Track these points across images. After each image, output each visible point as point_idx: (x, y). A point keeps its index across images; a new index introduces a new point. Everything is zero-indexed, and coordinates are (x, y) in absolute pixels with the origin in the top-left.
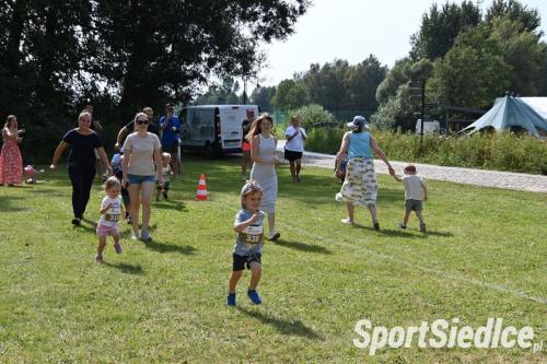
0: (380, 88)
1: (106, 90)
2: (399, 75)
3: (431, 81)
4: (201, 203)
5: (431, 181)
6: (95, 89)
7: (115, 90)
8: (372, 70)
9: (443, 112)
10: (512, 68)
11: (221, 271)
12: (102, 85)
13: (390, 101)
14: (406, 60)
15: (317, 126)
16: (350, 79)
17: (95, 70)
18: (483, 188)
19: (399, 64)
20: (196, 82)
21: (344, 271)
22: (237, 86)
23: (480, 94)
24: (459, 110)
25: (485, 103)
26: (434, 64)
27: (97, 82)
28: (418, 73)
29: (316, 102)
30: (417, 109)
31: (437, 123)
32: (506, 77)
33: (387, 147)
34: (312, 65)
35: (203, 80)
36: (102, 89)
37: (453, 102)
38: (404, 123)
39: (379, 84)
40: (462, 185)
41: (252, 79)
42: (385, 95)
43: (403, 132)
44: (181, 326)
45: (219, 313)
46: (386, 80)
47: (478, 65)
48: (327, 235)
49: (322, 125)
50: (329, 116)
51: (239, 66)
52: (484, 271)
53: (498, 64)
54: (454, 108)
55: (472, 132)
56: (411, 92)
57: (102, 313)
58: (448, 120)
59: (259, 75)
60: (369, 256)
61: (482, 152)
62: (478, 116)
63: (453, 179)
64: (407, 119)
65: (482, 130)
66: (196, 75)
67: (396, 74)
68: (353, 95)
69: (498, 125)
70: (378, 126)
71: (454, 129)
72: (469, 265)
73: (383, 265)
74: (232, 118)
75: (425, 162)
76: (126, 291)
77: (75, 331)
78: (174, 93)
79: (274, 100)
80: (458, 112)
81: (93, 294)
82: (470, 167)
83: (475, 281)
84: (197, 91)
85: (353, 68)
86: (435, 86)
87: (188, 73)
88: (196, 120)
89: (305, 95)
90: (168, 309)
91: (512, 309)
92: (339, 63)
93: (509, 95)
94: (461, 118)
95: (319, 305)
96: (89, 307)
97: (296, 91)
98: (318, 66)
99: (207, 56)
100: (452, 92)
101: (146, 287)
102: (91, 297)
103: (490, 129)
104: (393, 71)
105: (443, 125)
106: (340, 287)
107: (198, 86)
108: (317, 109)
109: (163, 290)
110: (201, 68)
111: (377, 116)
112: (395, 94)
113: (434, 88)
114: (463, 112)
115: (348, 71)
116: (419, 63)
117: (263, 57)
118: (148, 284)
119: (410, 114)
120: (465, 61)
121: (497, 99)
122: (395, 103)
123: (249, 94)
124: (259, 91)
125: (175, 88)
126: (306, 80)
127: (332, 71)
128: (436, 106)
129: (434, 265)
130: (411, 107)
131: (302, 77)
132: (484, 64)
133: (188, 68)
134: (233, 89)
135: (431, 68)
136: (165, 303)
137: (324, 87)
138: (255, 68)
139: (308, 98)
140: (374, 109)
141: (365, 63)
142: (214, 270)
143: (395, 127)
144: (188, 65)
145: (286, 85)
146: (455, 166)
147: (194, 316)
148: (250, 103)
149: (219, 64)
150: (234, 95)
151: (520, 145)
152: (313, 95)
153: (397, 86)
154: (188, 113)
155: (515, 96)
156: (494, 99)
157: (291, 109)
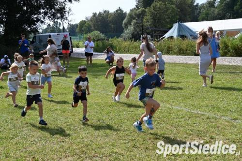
0: (124, 22)
2: (131, 17)
3: (146, 17)
7: (1, 29)
8: (120, 14)
9: (152, 31)
10: (179, 10)
11: (53, 111)
13: (129, 27)
14: (134, 9)
15: (97, 41)
16: (111, 19)
18: (170, 63)
19: (132, 11)
20: (39, 23)
21: (110, 106)
22: (60, 24)
23: (167, 22)
25: (169, 26)
26: (146, 10)
28: (140, 14)
29: (96, 30)
30: (140, 30)
32: (177, 14)
33: (128, 48)
34: (93, 13)
35: (42, 22)
37: (156, 27)
38: (135, 37)
39: (123, 20)
41: (66, 20)
42: (126, 25)
43: (135, 41)
44: (32, 139)
46: (126, 18)
47: (165, 9)
48: (102, 89)
49: (99, 40)
50: (102, 36)
51: (59, 15)
52: (171, 101)
53: (173, 9)
54: (156, 29)
55: (164, 39)
56: (137, 23)
58: (154, 34)
59: (69, 19)
61: (169, 48)
62: (167, 32)
64: (136, 35)
65: (168, 38)
66: (38, 20)
67: (130, 15)
68: (112, 26)
69: (175, 35)
70: (124, 39)
71: (157, 38)
72: (165, 99)
74: (57, 39)
78: (29, 29)
79: (77, 30)
80: (158, 31)
84: (40, 28)
85: (111, 14)
86: (147, 20)
87: (35, 19)
88: (40, 41)
89: (91, 27)
90: (27, 132)
92: (105, 12)
93: (179, 22)
94: (160, 33)
95: (99, 123)
97: (87, 25)
98: (96, 13)
99: (43, 11)
100: (155, 22)
101: (16, 122)
103: (171, 37)
105: (152, 37)
107: (41, 25)
108: (97, 33)
110: (41, 16)
111: (124, 35)
112: (131, 24)
113: (147, 21)
114: (160, 31)
115: (109, 15)
116: (140, 10)
117: (70, 10)
118: (17, 120)
119: (138, 33)
122: (131, 28)
124: (70, 26)
125: (29, 27)
126: (91, 20)
127: (102, 15)
128: (148, 28)
130: (138, 29)
131: (89, 19)
132: (167, 9)
133: (35, 17)
134: (58, 26)
135: (145, 12)
136: (25, 128)
137: (99, 23)
138: (67, 15)
139: (93, 28)
140: (122, 32)
141: (117, 11)
143: (131, 39)
144: (35, 15)
145: (83, 23)
148: (66, 32)
149: (49, 15)
150: (59, 29)
151: (185, 44)
152: (95, 27)
153: (131, 20)
154: (37, 37)
155: (181, 22)
156: (173, 24)
157: (85, 34)
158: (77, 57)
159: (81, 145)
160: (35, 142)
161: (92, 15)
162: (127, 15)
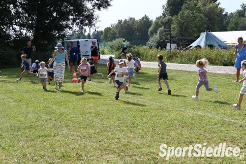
0: (150, 30)
1: (26, 34)
2: (158, 25)
3: (172, 26)
4: (75, 84)
5: (176, 70)
6: (21, 34)
7: (30, 34)
8: (146, 22)
9: (178, 40)
10: (207, 19)
12: (24, 32)
13: (154, 35)
14: (161, 17)
16: (136, 26)
17: (21, 25)
19: (158, 19)
20: (67, 29)
22: (85, 31)
23: (194, 31)
24: (185, 39)
25: (196, 35)
26: (173, 18)
27: (22, 30)
28: (167, 23)
29: (121, 37)
31: (176, 45)
32: (205, 23)
34: (119, 20)
35: (71, 28)
36: (24, 34)
37: (182, 35)
38: (161, 45)
39: (149, 28)
40: (189, 72)
42: (152, 33)
43: (162, 49)
44: (73, 138)
45: (90, 132)
46: (152, 26)
47: (193, 18)
50: (128, 43)
51: (87, 22)
52: (202, 109)
53: (201, 17)
54: (182, 38)
55: (192, 48)
57: (37, 133)
58: (180, 43)
59: (96, 25)
60: (152, 104)
61: (197, 57)
62: (193, 41)
63: (185, 69)
64: (162, 43)
65: (196, 47)
66: (67, 26)
67: (157, 23)
68: (137, 33)
69: (202, 45)
70: (151, 48)
71: (183, 47)
72: (196, 106)
73: (159, 108)
74: (85, 45)
75: (172, 62)
76: (46, 124)
77: (26, 142)
78: (58, 34)
79: (102, 37)
81: (32, 125)
82: (192, 64)
83: (199, 113)
85: (137, 21)
86: (174, 28)
87: (64, 25)
89: (116, 34)
90: (67, 131)
91: (216, 124)
92: (131, 19)
93: (207, 31)
94: (186, 42)
95: (133, 126)
96: (31, 131)
97: (112, 32)
98: (122, 21)
99: (72, 17)
100: (181, 31)
101: (55, 122)
102: (31, 127)
103: (199, 47)
104: (155, 22)
105: (178, 45)
106: (141, 118)
107: (69, 31)
109: (63, 123)
110: (70, 23)
111: (149, 42)
112: (156, 32)
114: (187, 39)
115: (135, 22)
116: (166, 18)
117: (97, 17)
118: (56, 120)
119: (164, 41)
120: (187, 17)
121: (201, 33)
122: (157, 36)
123: (91, 34)
124: (96, 33)
125: (58, 32)
126: (116, 27)
127: (128, 22)
128: (175, 37)
129: (181, 107)
130: (164, 38)
131: (114, 26)
132: (195, 18)
133: (64, 23)
134: (83, 32)
135: (172, 20)
136: (64, 128)
137: (125, 30)
138: (94, 22)
139: (118, 35)
140: (148, 39)
141: (143, 18)
142: (84, 113)
143: (157, 47)
144: (64, 21)
145: (108, 30)
146: (185, 63)
147: (78, 133)
149: (78, 21)
150: (84, 35)
151: (214, 53)
152: (120, 34)
153: (158, 28)
154: (65, 43)
155: (209, 31)
156: (200, 33)
157: (110, 41)
158: (104, 63)
159: (119, 145)
160: (76, 141)
161: (118, 22)
162: (153, 23)
